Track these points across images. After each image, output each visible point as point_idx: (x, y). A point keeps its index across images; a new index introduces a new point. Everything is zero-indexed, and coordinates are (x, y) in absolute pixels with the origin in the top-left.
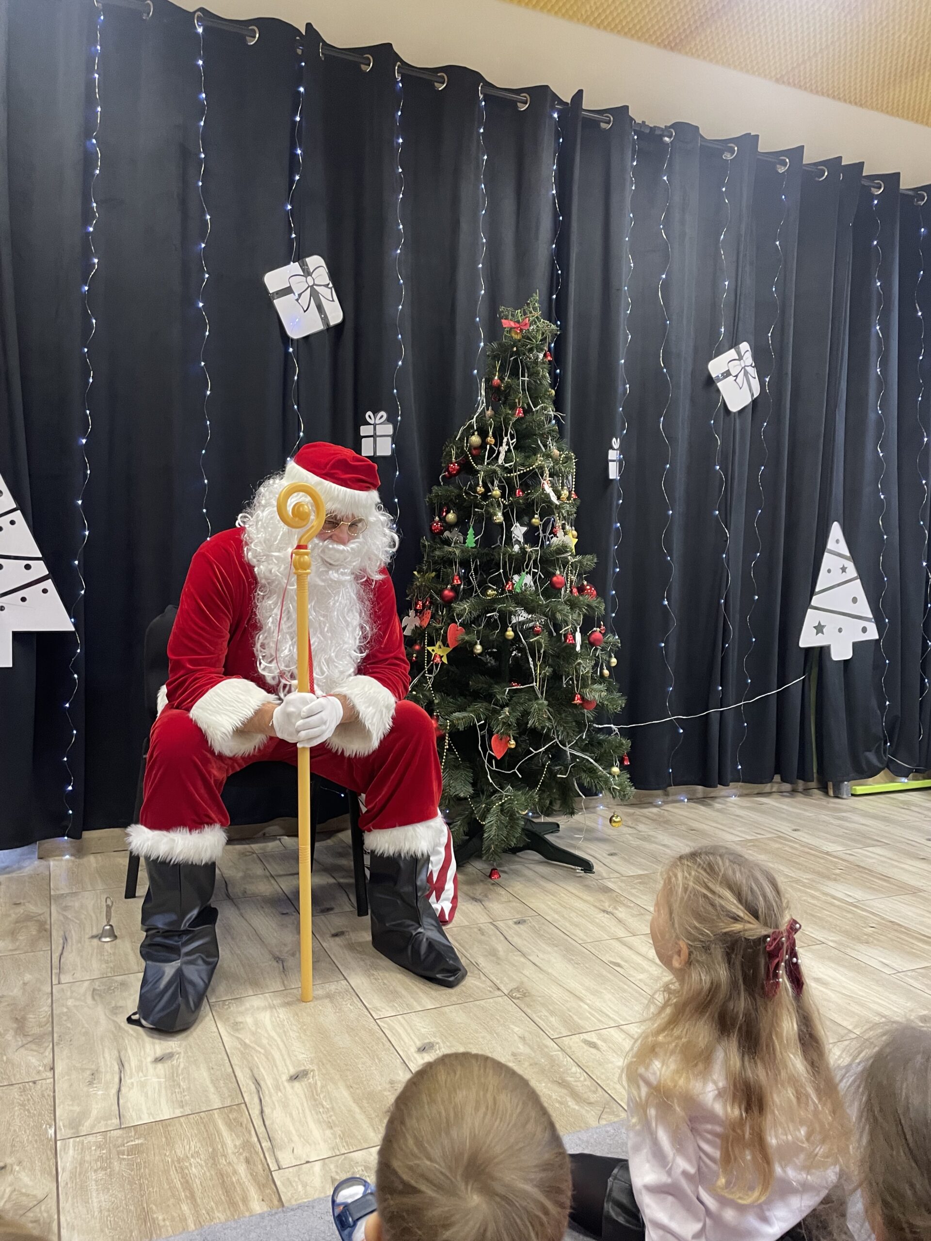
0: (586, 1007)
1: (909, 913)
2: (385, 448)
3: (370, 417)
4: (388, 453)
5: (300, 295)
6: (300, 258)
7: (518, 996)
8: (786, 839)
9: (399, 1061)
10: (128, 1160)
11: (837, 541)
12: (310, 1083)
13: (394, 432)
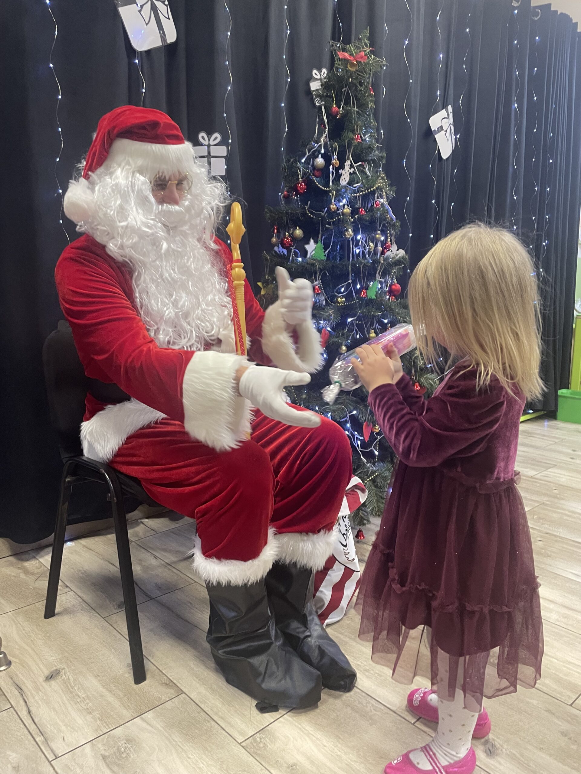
3: (203, 137)
4: (222, 173)
13: (227, 154)
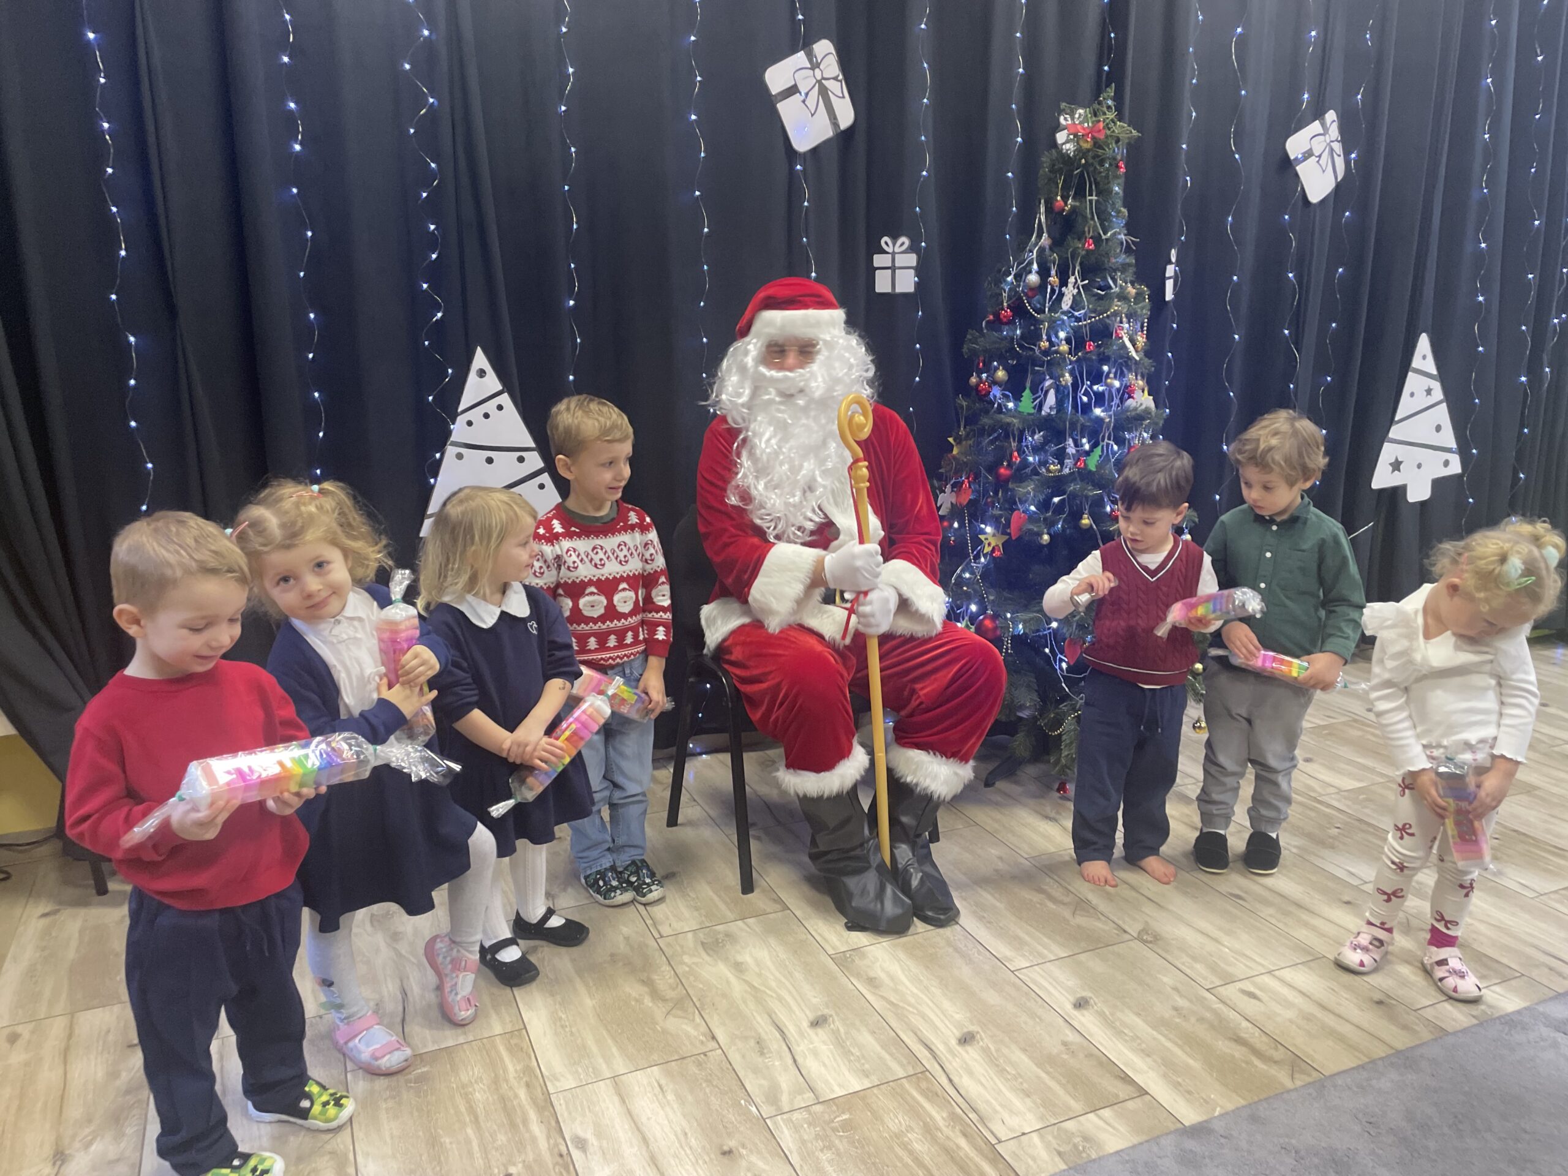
0: (1227, 950)
1: (1532, 819)
2: (907, 283)
3: (886, 243)
4: (910, 288)
5: (807, 94)
6: (806, 44)
7: (1150, 939)
8: (1364, 724)
9: (1060, 1020)
10: (846, 1137)
11: (1424, 357)
12: (982, 1047)
13: (918, 263)
